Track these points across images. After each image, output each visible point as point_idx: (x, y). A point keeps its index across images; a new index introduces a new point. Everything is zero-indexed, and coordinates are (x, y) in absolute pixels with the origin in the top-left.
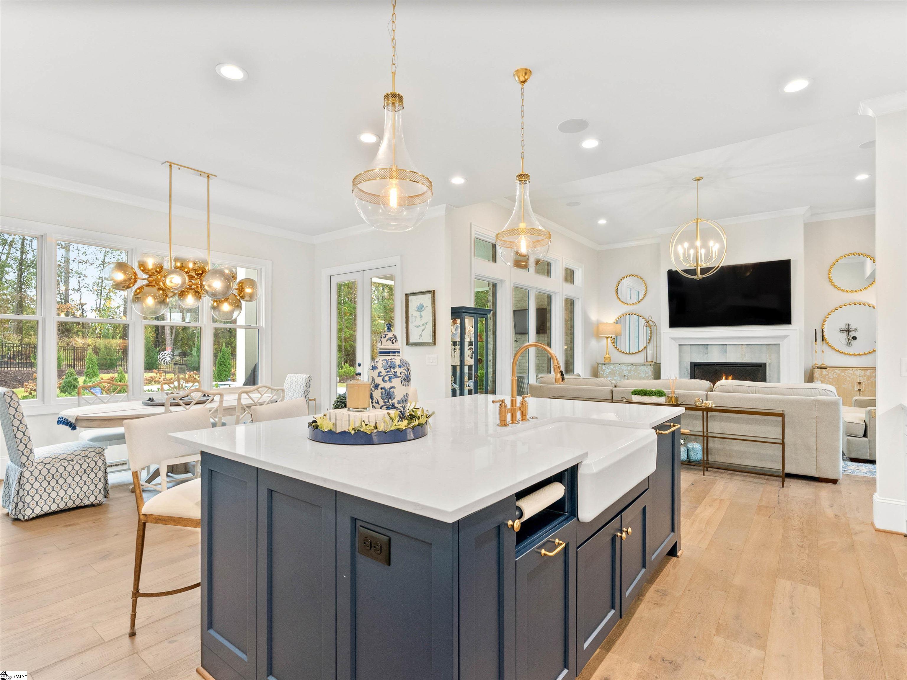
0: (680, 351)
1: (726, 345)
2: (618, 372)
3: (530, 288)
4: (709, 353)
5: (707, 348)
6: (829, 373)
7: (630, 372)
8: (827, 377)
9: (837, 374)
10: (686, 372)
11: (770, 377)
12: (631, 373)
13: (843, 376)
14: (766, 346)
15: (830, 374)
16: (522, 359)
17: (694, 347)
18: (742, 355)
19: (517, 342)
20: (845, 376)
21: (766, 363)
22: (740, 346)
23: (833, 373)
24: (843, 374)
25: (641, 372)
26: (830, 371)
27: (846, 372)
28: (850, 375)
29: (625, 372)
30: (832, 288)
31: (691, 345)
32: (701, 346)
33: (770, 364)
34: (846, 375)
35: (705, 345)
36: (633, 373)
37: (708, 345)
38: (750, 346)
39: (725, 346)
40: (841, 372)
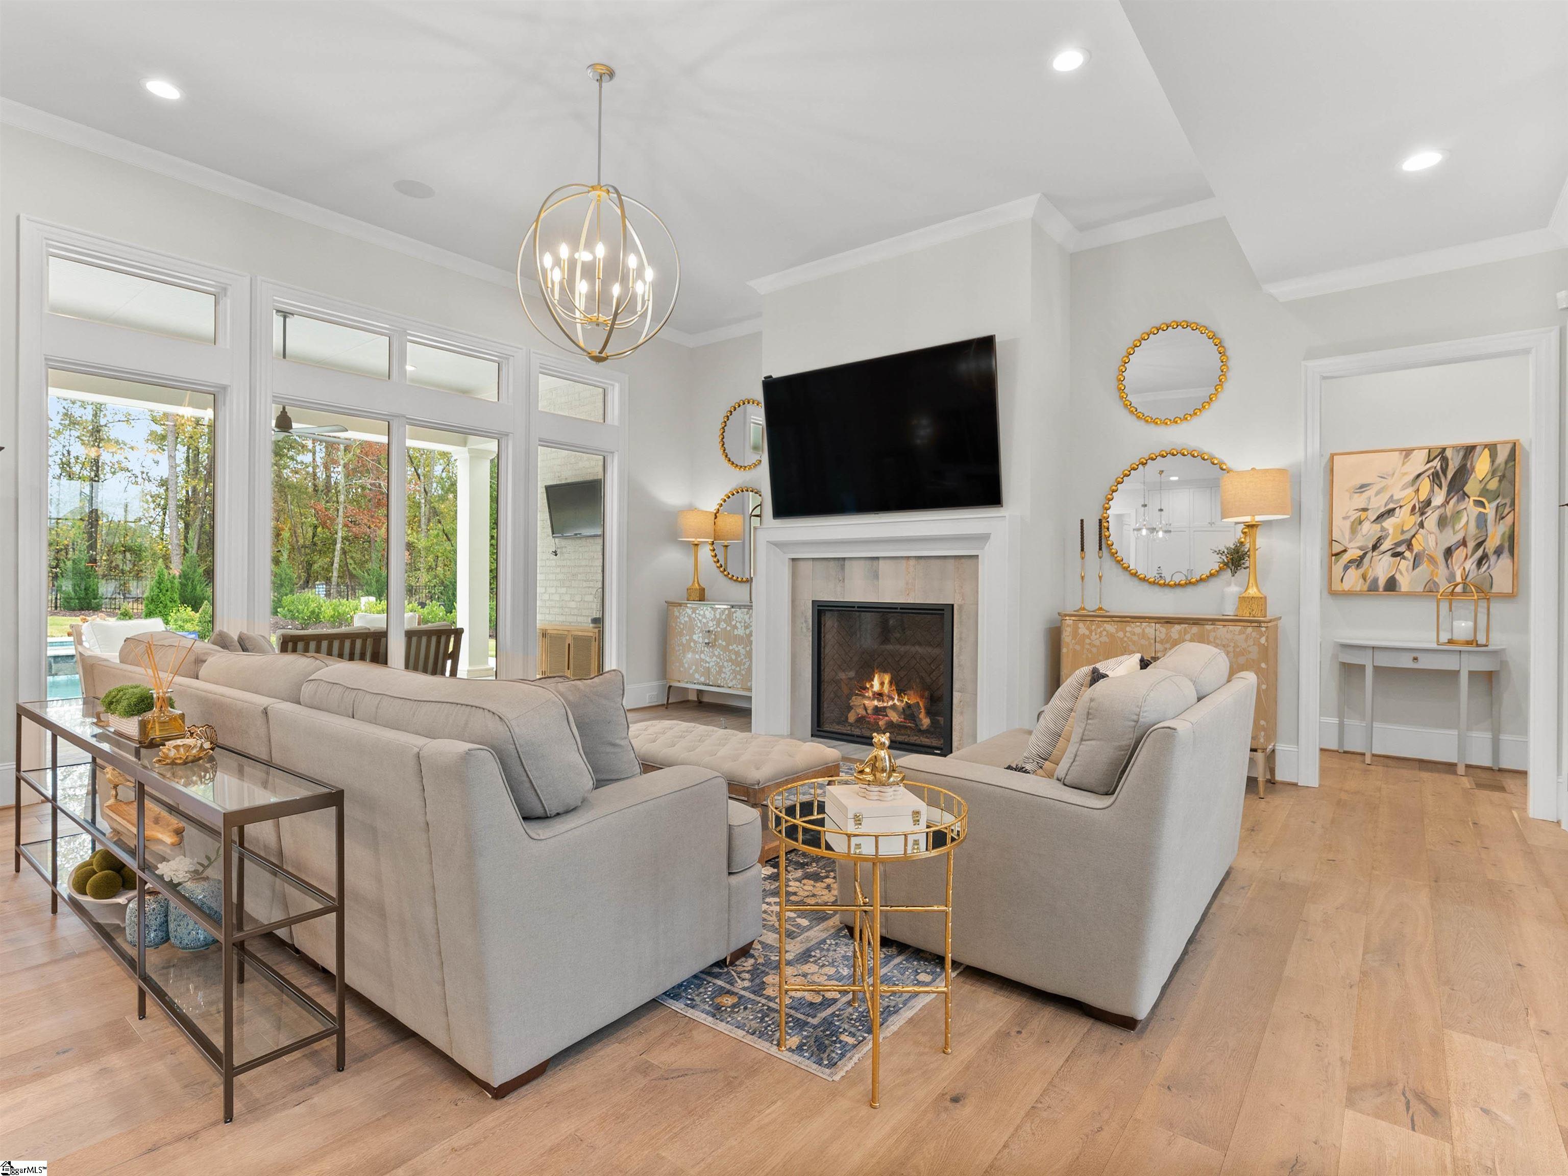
0: (794, 575)
1: (878, 558)
2: (699, 625)
3: (392, 418)
4: (846, 581)
5: (843, 568)
6: (1091, 632)
7: (719, 624)
8: (1088, 641)
9: (1111, 636)
10: (804, 625)
11: (961, 639)
12: (721, 626)
13: (1121, 639)
14: (952, 561)
15: (1093, 634)
16: (566, 593)
17: (818, 563)
18: (907, 584)
19: (556, 555)
20: (1125, 639)
21: (953, 605)
22: (904, 562)
23: (1101, 632)
24: (1121, 634)
25: (738, 624)
26: (1093, 627)
27: (1128, 629)
28: (1135, 638)
29: (711, 624)
30: (1124, 413)
31: (813, 559)
32: (832, 563)
33: (960, 607)
34: (1128, 638)
35: (839, 558)
36: (725, 626)
37: (844, 559)
38: (922, 562)
39: (875, 563)
40: (1117, 629)
